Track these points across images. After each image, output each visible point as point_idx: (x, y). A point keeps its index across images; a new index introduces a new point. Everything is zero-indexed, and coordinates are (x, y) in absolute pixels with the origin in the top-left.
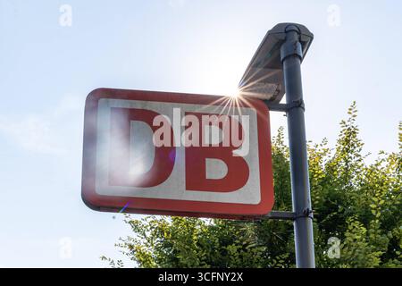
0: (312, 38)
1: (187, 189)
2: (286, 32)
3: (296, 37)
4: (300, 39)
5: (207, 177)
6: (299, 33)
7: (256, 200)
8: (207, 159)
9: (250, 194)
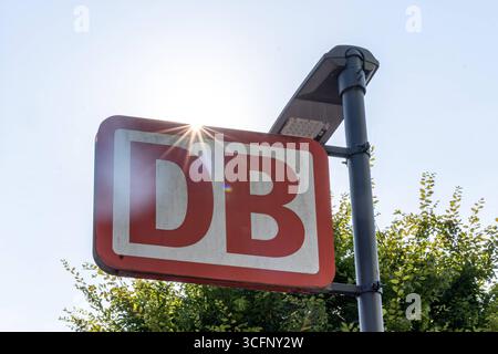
0: (378, 67)
2: (347, 57)
3: (359, 64)
4: (363, 67)
6: (362, 59)
7: (314, 269)
8: (253, 215)
9: (305, 262)
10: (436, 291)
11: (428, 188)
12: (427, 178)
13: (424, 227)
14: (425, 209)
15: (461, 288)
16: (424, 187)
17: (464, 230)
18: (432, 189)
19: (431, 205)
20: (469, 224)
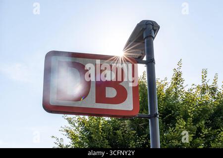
0: (159, 28)
1: (96, 102)
2: (146, 25)
4: (153, 28)
5: (106, 97)
6: (153, 25)
7: (131, 108)
8: (107, 88)
9: (128, 105)
10: (207, 115)
11: (205, 74)
12: (204, 71)
13: (203, 90)
14: (204, 83)
15: (218, 114)
16: (203, 74)
17: (219, 91)
18: (207, 75)
19: (206, 81)
20: (221, 88)
